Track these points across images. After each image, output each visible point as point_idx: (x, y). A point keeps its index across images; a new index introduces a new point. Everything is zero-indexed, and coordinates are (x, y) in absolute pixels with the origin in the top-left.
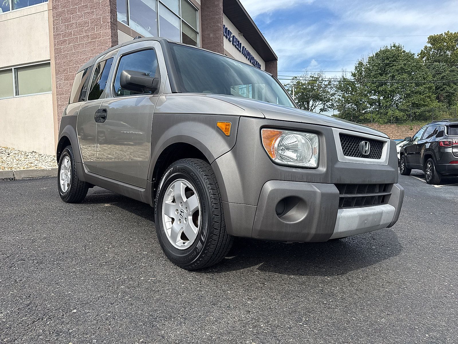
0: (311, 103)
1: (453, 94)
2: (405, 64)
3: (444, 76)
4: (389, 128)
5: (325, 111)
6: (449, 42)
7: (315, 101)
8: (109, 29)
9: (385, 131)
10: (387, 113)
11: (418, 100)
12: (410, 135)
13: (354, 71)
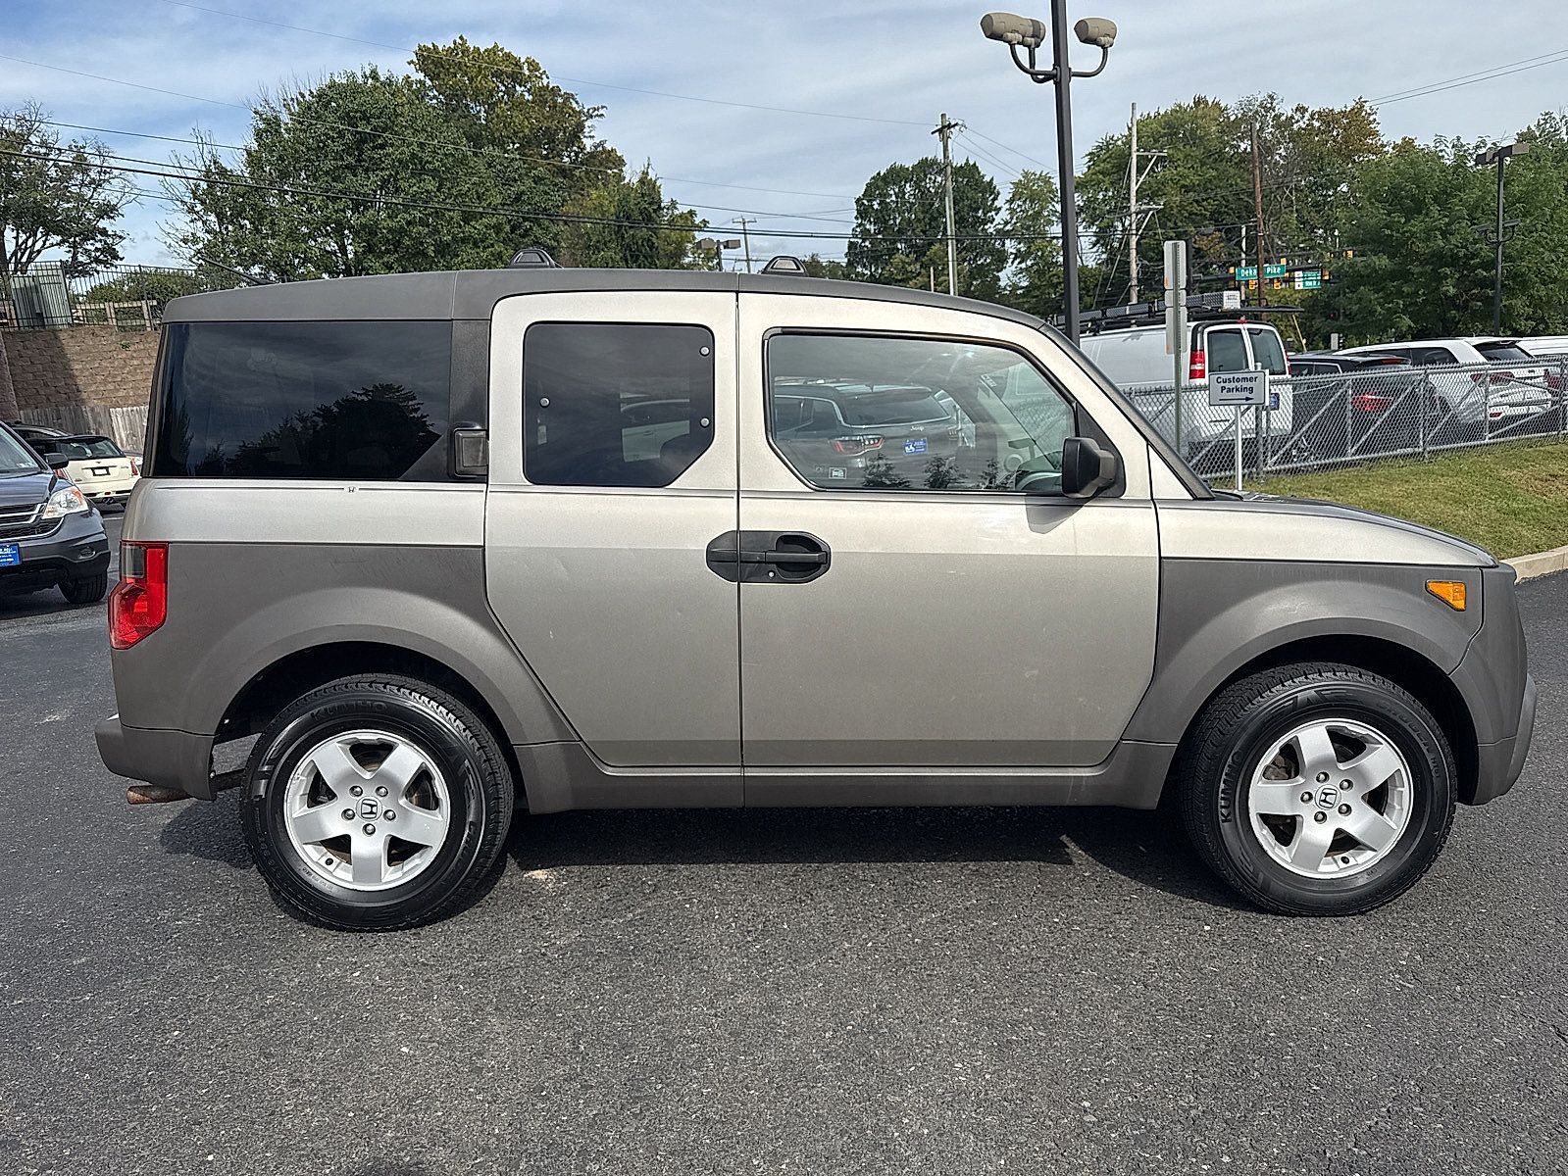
2: (422, 146)
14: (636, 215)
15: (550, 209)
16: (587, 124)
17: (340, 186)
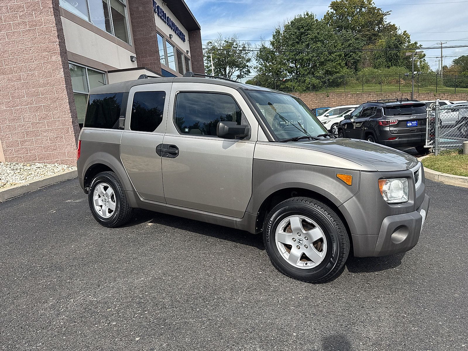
0: (228, 68)
1: (358, 60)
2: (318, 33)
3: (351, 43)
4: (308, 96)
5: (242, 77)
6: (349, 8)
7: (232, 67)
8: (52, 16)
9: (305, 99)
10: (305, 81)
11: (331, 67)
12: (327, 101)
13: (272, 40)
14: (393, 46)
15: (359, 48)
16: (384, 17)
17: (294, 48)
